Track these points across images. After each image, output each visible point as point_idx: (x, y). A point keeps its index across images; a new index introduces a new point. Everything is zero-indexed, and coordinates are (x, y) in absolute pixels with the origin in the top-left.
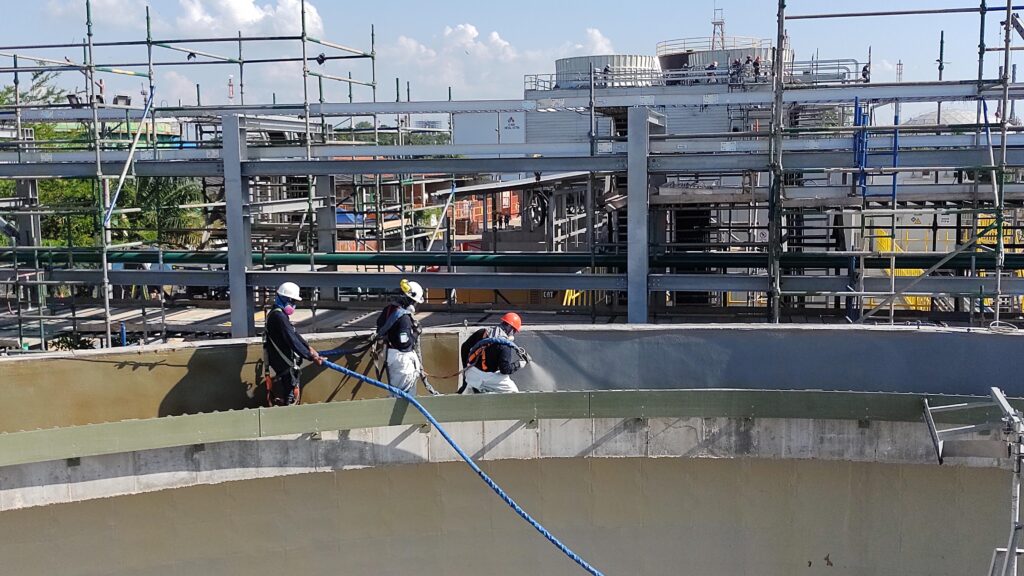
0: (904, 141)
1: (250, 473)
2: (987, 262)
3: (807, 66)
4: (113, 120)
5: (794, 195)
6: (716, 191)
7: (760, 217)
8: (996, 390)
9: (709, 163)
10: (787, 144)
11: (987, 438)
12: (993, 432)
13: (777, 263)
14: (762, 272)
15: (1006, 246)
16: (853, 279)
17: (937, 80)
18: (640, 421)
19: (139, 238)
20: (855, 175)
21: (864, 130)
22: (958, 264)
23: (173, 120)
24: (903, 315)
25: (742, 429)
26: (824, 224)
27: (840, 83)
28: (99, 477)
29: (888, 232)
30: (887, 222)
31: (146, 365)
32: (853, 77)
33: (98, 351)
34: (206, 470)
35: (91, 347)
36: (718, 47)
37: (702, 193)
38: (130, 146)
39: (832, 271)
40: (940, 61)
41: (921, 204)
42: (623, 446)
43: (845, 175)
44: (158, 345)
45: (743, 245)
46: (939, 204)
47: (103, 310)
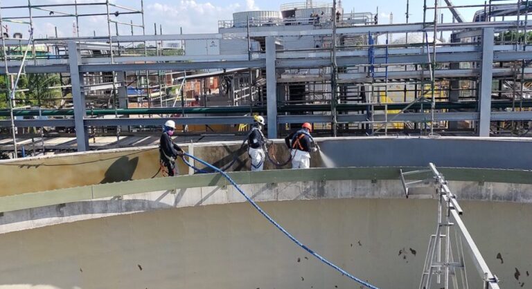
0: (391, 51)
1: (89, 216)
2: (428, 106)
3: (349, 16)
4: (13, 45)
5: (342, 78)
6: (308, 76)
7: (328, 88)
8: (431, 164)
9: (303, 63)
10: (339, 54)
11: (427, 186)
12: (430, 183)
13: (335, 109)
14: (329, 113)
15: (436, 98)
16: (369, 115)
17: (405, 23)
18: (274, 184)
19: (31, 103)
20: (369, 68)
21: (373, 47)
22: (415, 107)
23: (44, 45)
24: (391, 132)
25: (320, 186)
26: (356, 90)
27: (364, 24)
28: (13, 222)
29: (384, 93)
30: (383, 89)
31: (34, 165)
32: (370, 21)
33: (11, 160)
34: (67, 216)
35: (8, 158)
36: (309, 7)
37: (301, 77)
38: (22, 58)
39: (360, 112)
40: (407, 13)
41: (399, 80)
42: (267, 196)
43: (365, 68)
44: (41, 156)
45: (321, 101)
46: (407, 80)
47: (12, 140)
